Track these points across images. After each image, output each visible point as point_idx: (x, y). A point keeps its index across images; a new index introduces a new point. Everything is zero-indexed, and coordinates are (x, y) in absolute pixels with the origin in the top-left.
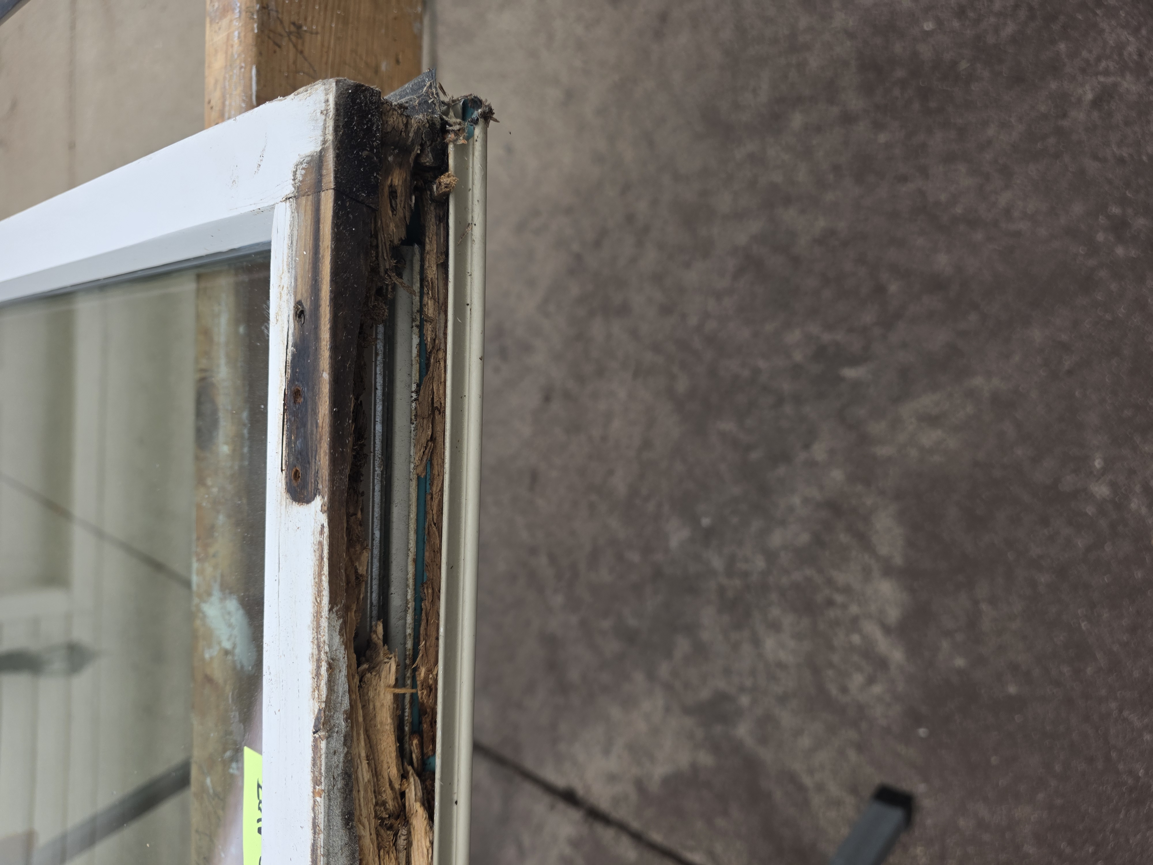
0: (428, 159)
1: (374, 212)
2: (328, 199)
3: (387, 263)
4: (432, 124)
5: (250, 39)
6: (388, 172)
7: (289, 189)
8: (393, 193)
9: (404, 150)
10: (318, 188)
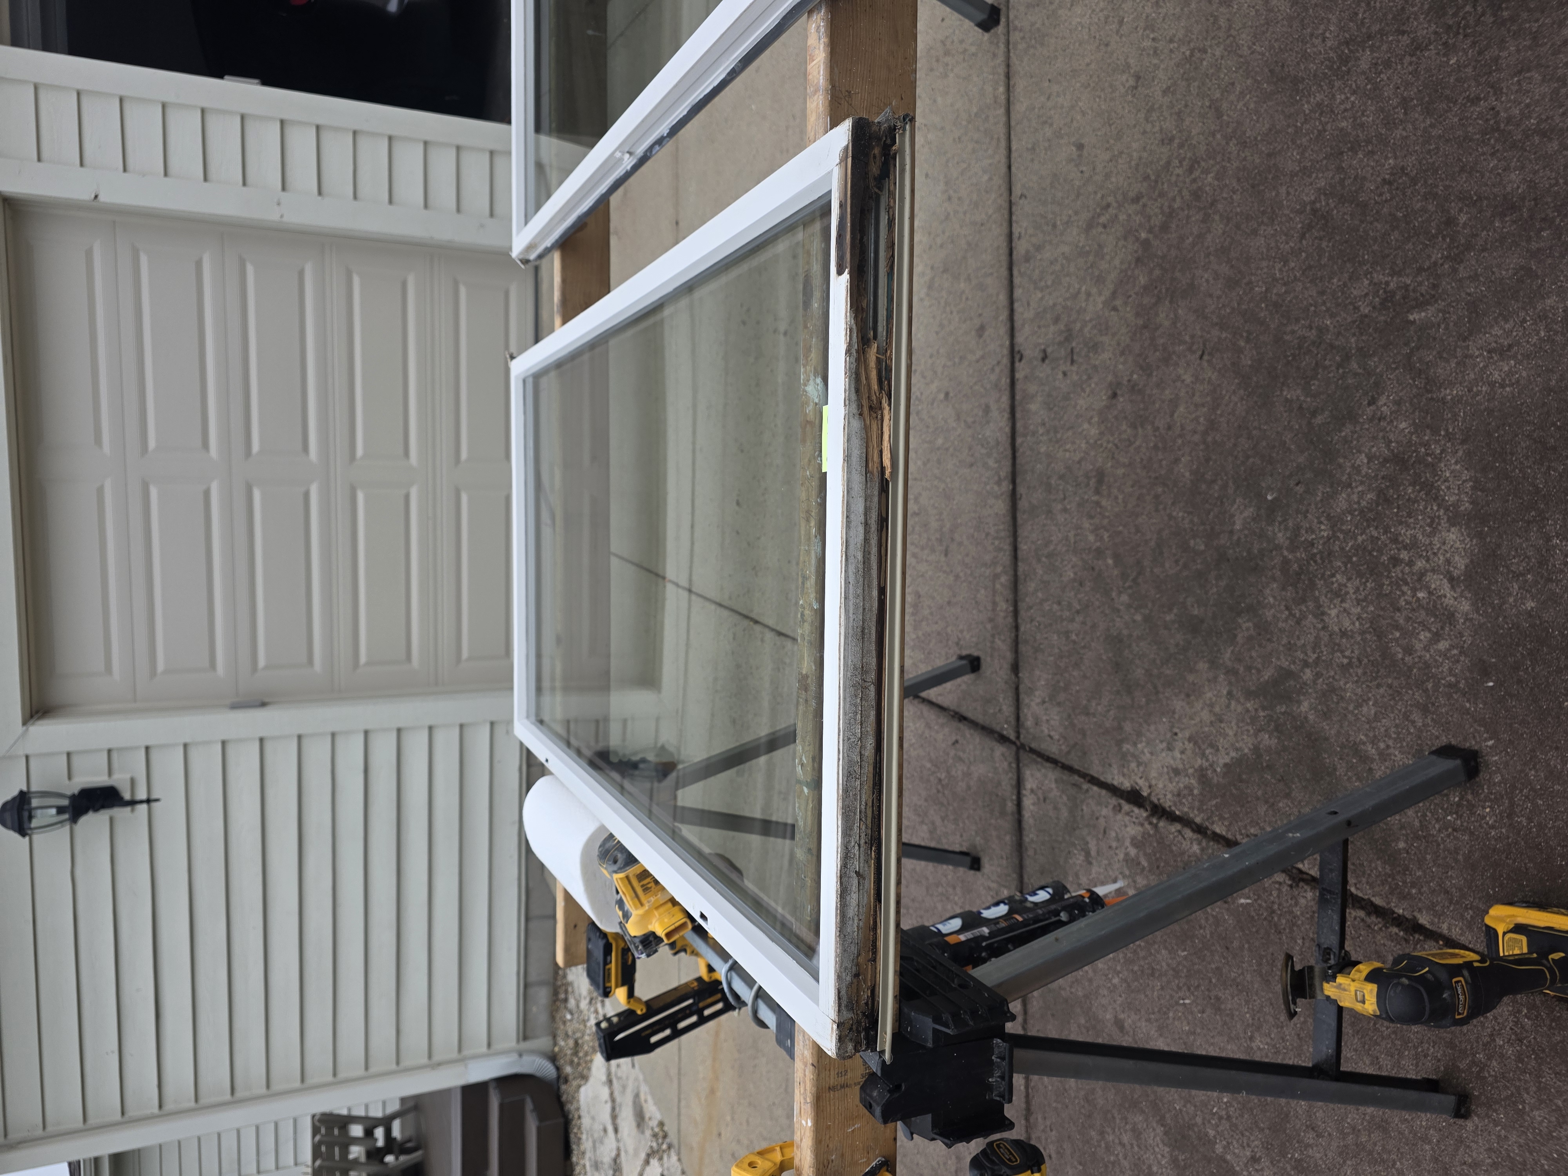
0: (889, 141)
1: (867, 164)
2: (850, 160)
3: (872, 183)
4: (890, 127)
5: (827, 103)
6: (873, 149)
7: (838, 161)
8: (875, 157)
9: (879, 139)
10: (847, 157)
